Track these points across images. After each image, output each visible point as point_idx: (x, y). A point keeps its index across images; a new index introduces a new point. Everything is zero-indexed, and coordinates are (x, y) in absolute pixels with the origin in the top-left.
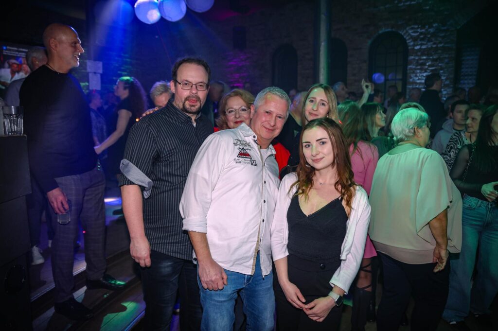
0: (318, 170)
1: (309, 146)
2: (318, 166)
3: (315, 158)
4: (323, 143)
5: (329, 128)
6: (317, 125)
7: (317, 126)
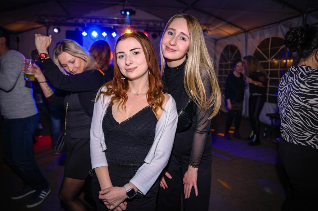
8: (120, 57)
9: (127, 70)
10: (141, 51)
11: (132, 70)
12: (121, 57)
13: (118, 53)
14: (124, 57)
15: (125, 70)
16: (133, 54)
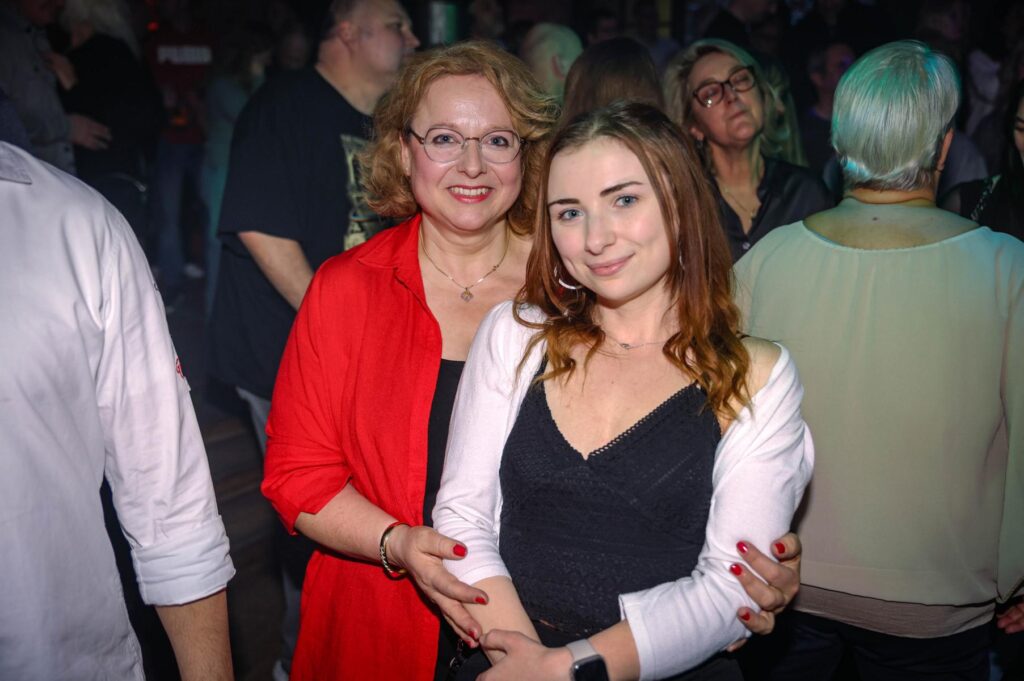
0: (612, 304)
1: (574, 214)
2: (612, 287)
3: (600, 260)
4: (629, 200)
5: (648, 143)
6: (603, 131)
7: (603, 138)
8: (561, 216)
9: (592, 269)
10: (646, 190)
11: (614, 268)
12: (567, 216)
13: (554, 203)
14: (581, 218)
15: (587, 269)
16: (615, 205)
